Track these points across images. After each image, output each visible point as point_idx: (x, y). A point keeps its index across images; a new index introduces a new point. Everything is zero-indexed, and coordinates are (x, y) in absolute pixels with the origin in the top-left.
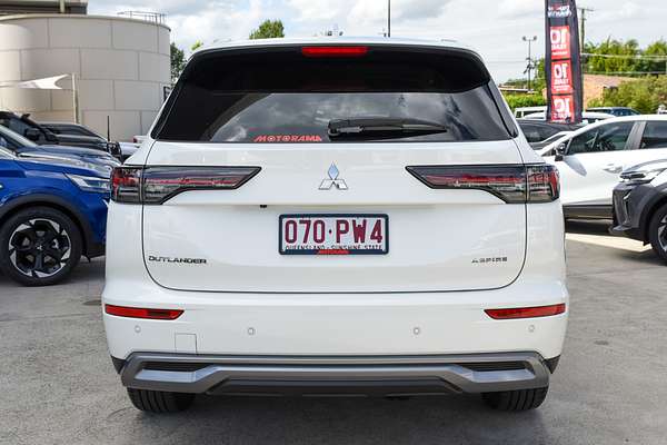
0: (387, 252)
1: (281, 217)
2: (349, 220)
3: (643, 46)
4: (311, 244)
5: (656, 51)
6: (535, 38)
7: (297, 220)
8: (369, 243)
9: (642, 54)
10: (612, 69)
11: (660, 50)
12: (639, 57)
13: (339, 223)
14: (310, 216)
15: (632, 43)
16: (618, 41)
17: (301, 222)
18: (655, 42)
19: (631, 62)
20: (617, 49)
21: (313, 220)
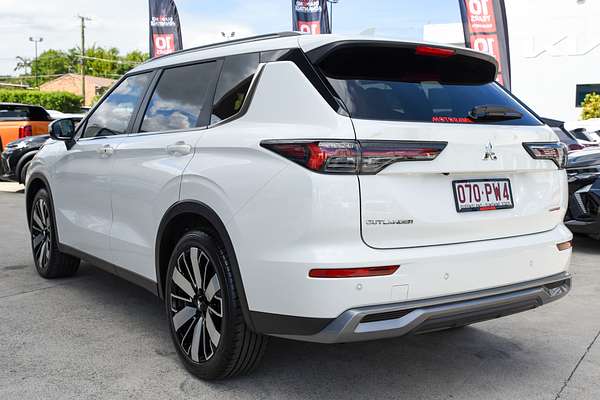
0: (512, 206)
1: (454, 183)
2: (491, 183)
3: (123, 53)
4: (475, 204)
5: (134, 59)
6: (41, 40)
7: (463, 184)
8: (504, 201)
9: (122, 60)
10: (98, 72)
11: (138, 58)
12: (120, 62)
13: (486, 185)
14: (469, 181)
15: (114, 51)
16: (103, 47)
17: (466, 186)
18: (132, 51)
19: (114, 67)
20: (101, 55)
21: (472, 184)
